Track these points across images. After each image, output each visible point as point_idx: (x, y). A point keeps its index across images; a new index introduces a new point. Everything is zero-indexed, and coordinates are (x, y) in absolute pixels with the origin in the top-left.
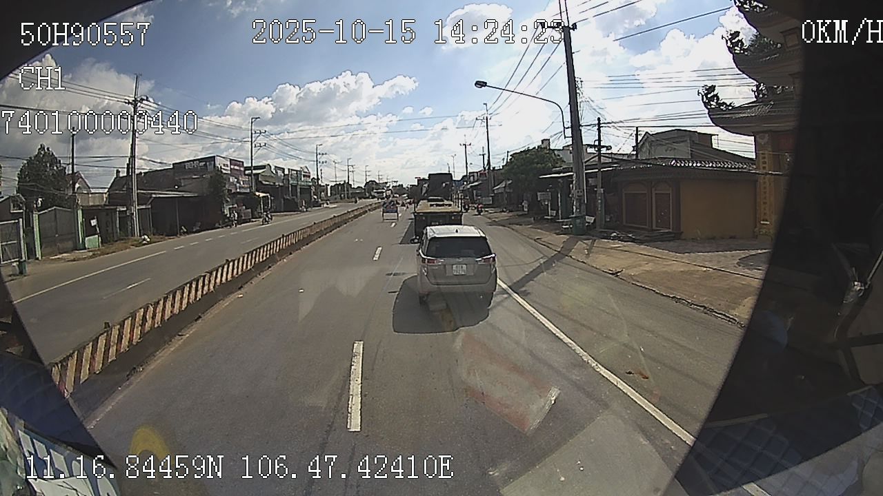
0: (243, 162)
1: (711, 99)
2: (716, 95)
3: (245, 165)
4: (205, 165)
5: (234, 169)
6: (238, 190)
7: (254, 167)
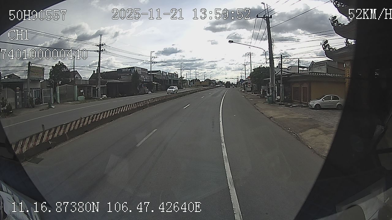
0: (147, 70)
1: (326, 47)
2: (328, 45)
3: (148, 70)
4: (131, 70)
5: (143, 72)
6: (145, 81)
7: (152, 71)
